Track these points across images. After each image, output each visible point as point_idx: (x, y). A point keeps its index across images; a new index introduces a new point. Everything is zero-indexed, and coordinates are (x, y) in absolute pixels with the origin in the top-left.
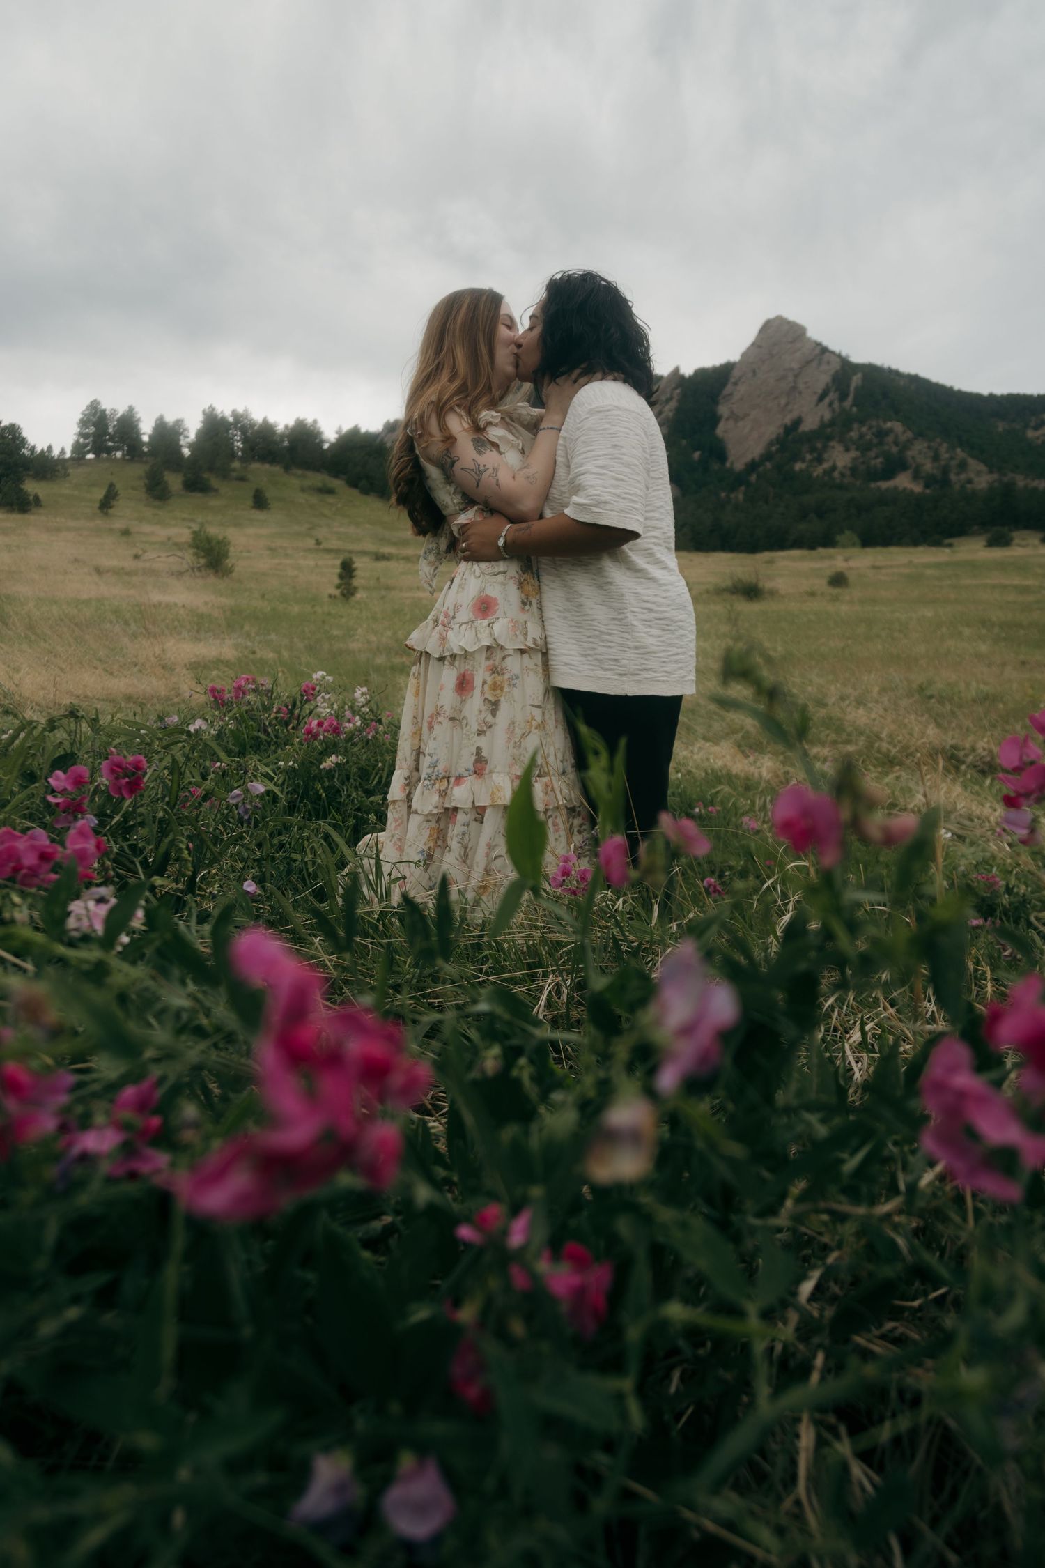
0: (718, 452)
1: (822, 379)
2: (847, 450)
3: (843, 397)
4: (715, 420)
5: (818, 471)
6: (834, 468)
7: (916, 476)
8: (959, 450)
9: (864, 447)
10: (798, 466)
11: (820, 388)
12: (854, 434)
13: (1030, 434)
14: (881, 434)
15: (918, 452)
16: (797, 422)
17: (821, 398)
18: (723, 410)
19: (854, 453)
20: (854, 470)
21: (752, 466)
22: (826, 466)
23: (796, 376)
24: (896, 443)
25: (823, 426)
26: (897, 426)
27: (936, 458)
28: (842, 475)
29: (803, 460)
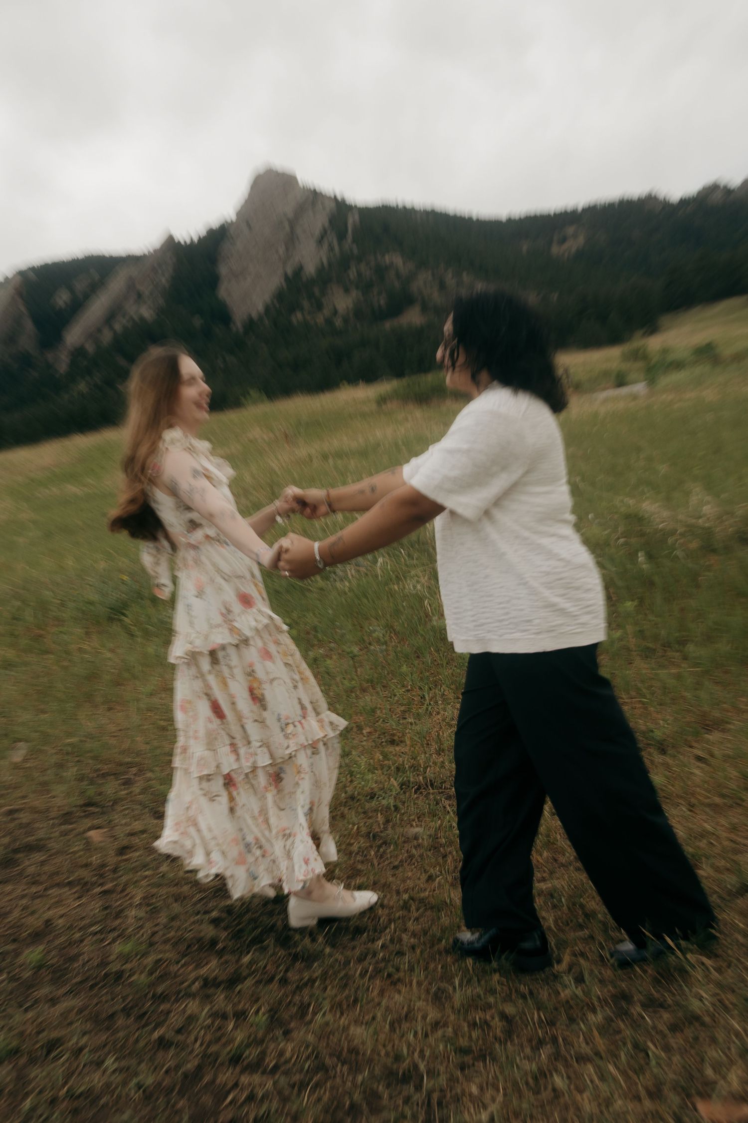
0: (223, 315)
1: (318, 221)
2: (347, 290)
3: (342, 236)
4: (213, 281)
5: (320, 319)
6: (335, 312)
7: (425, 308)
8: (465, 274)
9: (366, 287)
10: (297, 317)
11: (317, 232)
12: (352, 273)
13: (555, 250)
14: (381, 271)
15: (423, 283)
16: (299, 271)
17: (320, 241)
18: (223, 270)
19: (354, 293)
20: (358, 313)
21: (251, 325)
22: (326, 312)
23: (292, 224)
24: (398, 275)
25: (321, 270)
26: (396, 260)
27: (442, 286)
28: (346, 320)
29: (302, 309)
